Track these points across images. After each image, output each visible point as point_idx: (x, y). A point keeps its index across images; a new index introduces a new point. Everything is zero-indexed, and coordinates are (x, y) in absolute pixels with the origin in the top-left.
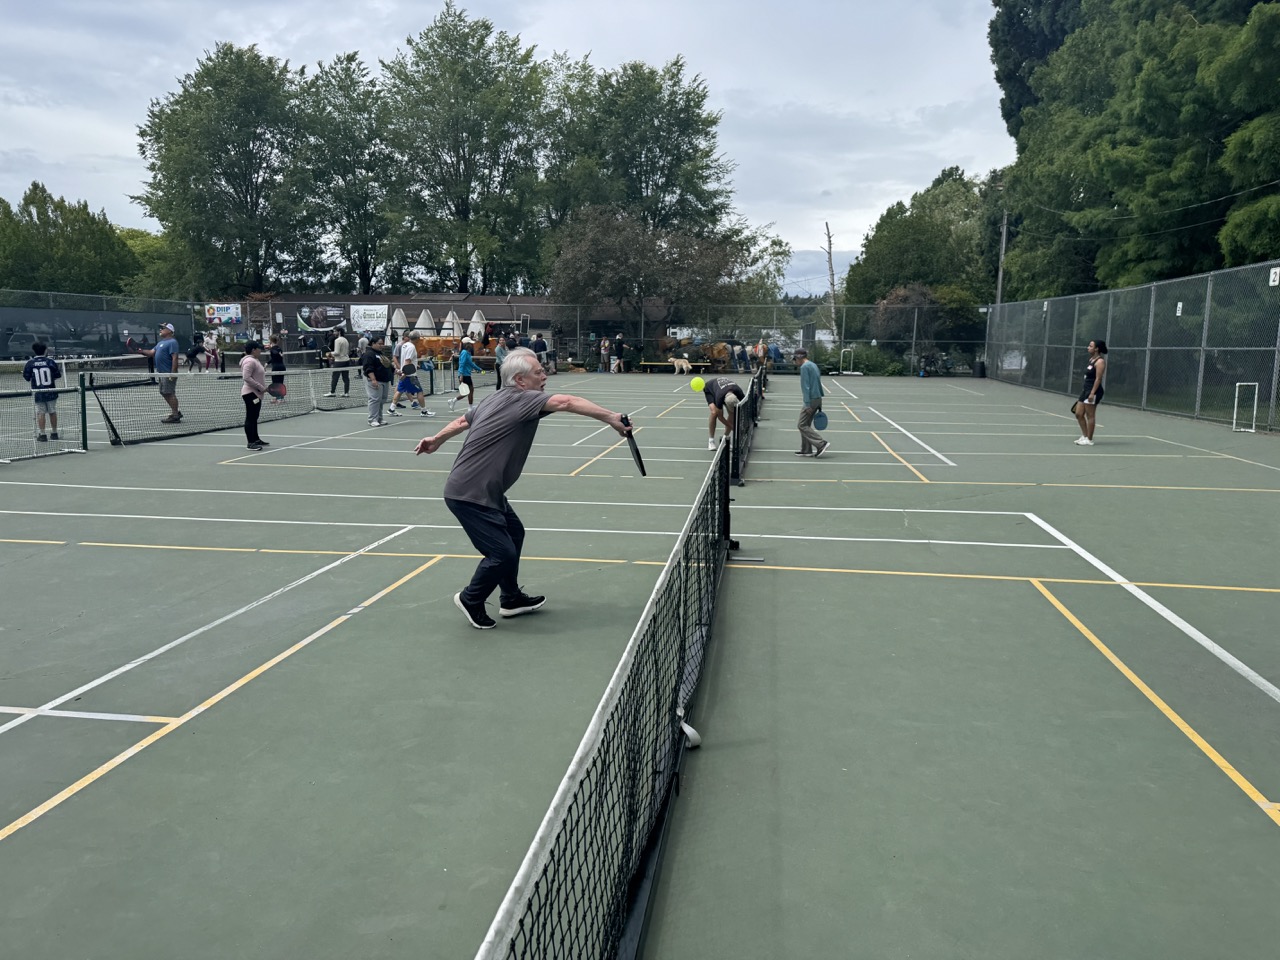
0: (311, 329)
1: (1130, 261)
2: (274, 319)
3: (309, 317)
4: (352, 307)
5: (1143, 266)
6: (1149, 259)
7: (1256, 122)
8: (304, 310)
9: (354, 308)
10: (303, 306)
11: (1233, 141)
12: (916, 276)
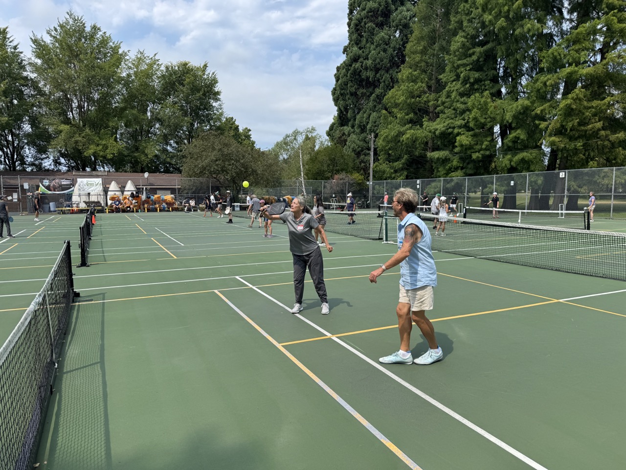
0: (50, 192)
2: (22, 186)
3: (49, 185)
4: (78, 179)
8: (45, 181)
9: (79, 180)
10: (44, 179)
12: (342, 170)
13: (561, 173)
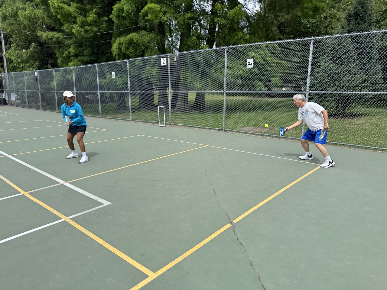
5: (79, 58)
11: (115, 8)
13: (162, 59)
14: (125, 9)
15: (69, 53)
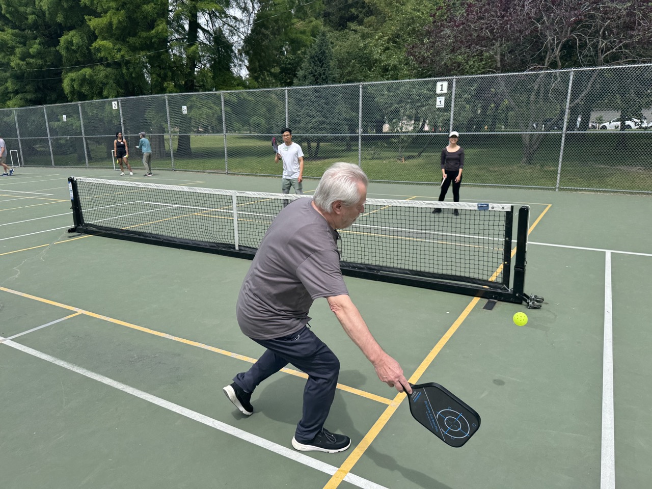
1: (11, 92)
5: (19, 96)
6: (22, 93)
7: (72, 33)
11: (63, 40)
13: (113, 103)
14: (74, 42)
15: (7, 88)
